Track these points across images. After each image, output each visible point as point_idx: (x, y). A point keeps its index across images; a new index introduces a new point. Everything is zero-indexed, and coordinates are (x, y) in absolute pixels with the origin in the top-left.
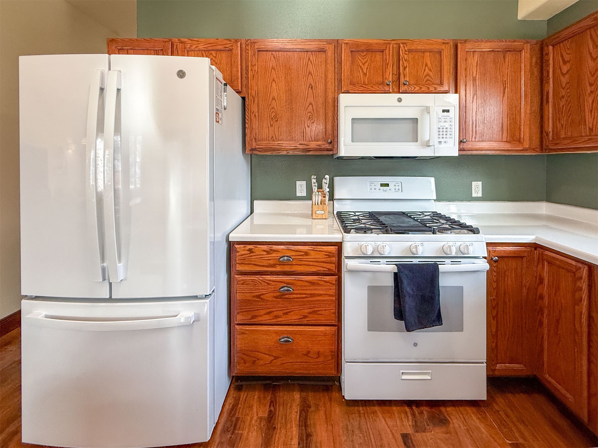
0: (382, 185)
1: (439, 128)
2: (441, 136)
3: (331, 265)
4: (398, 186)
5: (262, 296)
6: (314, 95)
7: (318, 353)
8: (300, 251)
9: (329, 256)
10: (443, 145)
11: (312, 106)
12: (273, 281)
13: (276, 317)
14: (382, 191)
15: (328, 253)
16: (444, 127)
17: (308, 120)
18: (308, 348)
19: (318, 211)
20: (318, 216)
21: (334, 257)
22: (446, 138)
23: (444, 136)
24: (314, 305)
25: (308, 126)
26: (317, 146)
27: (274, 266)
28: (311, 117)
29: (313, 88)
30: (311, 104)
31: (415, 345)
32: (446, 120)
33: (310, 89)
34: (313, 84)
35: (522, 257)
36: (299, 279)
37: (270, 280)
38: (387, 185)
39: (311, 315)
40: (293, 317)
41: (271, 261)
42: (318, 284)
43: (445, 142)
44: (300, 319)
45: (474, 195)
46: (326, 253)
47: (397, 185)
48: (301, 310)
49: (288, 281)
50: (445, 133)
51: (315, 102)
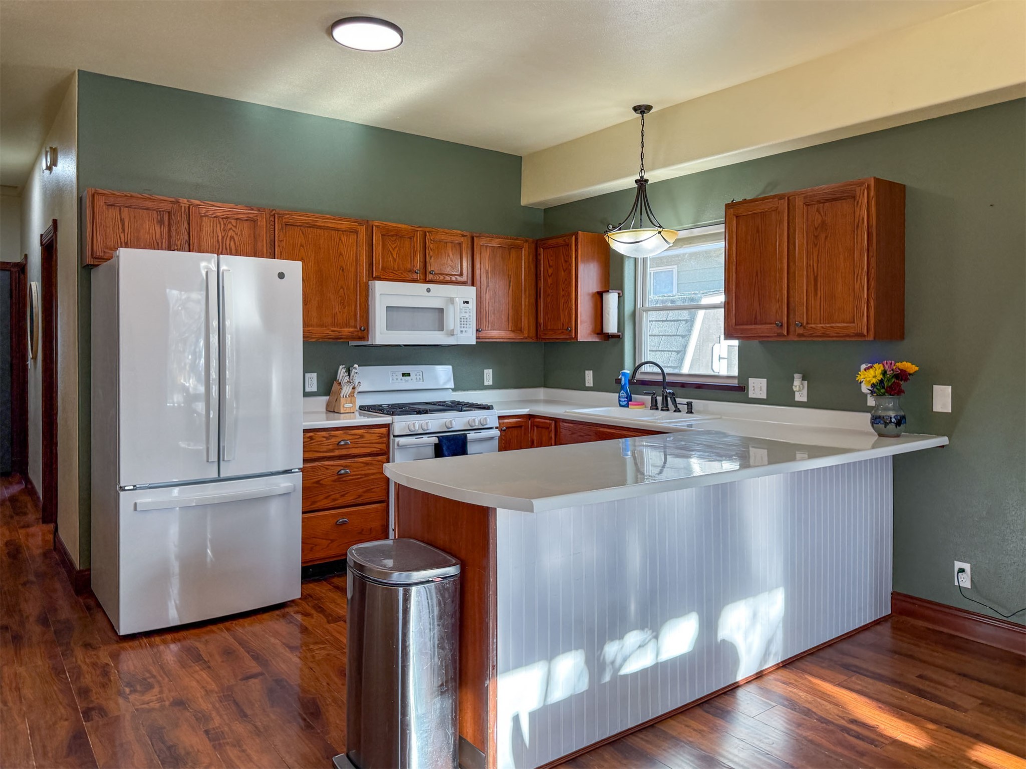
0: (403, 375)
1: (461, 319)
2: (462, 326)
3: (380, 445)
4: (419, 375)
5: (321, 482)
7: (371, 529)
8: (356, 435)
9: (381, 437)
10: (464, 334)
12: (331, 466)
13: (335, 500)
15: (380, 435)
16: (465, 317)
18: (361, 527)
21: (385, 437)
23: (465, 326)
24: (368, 484)
27: (332, 451)
32: (466, 311)
36: (355, 461)
37: (329, 466)
38: (409, 375)
39: (365, 495)
40: (349, 499)
41: (331, 446)
42: (372, 464)
43: (466, 331)
44: (356, 498)
46: (377, 435)
48: (357, 490)
49: (345, 464)
50: (465, 323)
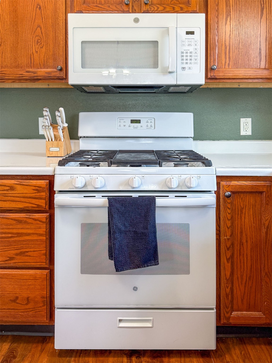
0: (132, 121)
1: (182, 53)
2: (185, 61)
3: (41, 201)
4: (151, 122)
6: (43, 16)
7: (28, 298)
9: (38, 191)
10: (187, 71)
11: (41, 29)
14: (132, 128)
15: (36, 188)
16: (189, 51)
17: (36, 45)
18: (15, 294)
19: (52, 147)
20: (52, 154)
21: (43, 192)
22: (191, 63)
23: (189, 61)
24: (22, 246)
25: (36, 51)
26: (46, 74)
28: (39, 41)
29: (42, 8)
30: (39, 26)
31: (135, 289)
32: (190, 43)
33: (38, 9)
34: (41, 4)
35: (261, 193)
36: (4, 217)
38: (138, 121)
39: (18, 257)
42: (26, 222)
43: (190, 68)
44: (6, 261)
45: (243, 133)
46: (34, 188)
47: (149, 121)
48: (6, 251)
50: (189, 58)
51: (44, 24)
